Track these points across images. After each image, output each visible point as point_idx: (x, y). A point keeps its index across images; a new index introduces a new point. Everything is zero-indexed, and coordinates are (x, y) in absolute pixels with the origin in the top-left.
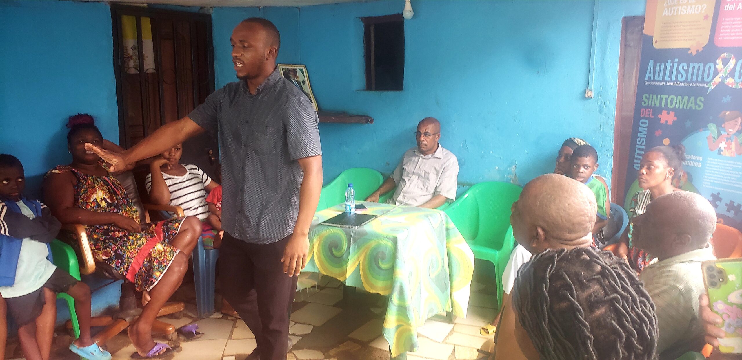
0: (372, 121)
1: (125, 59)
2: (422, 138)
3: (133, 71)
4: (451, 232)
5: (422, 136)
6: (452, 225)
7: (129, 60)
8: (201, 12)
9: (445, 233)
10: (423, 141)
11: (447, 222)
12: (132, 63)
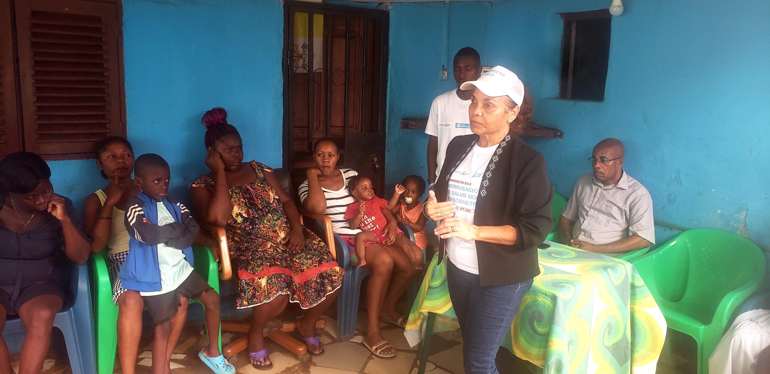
0: (561, 136)
1: (295, 58)
2: (598, 165)
3: (300, 70)
4: (637, 291)
5: (598, 162)
6: (639, 282)
7: (299, 59)
8: (380, 8)
9: (629, 291)
10: (599, 168)
11: (633, 277)
12: (301, 63)
